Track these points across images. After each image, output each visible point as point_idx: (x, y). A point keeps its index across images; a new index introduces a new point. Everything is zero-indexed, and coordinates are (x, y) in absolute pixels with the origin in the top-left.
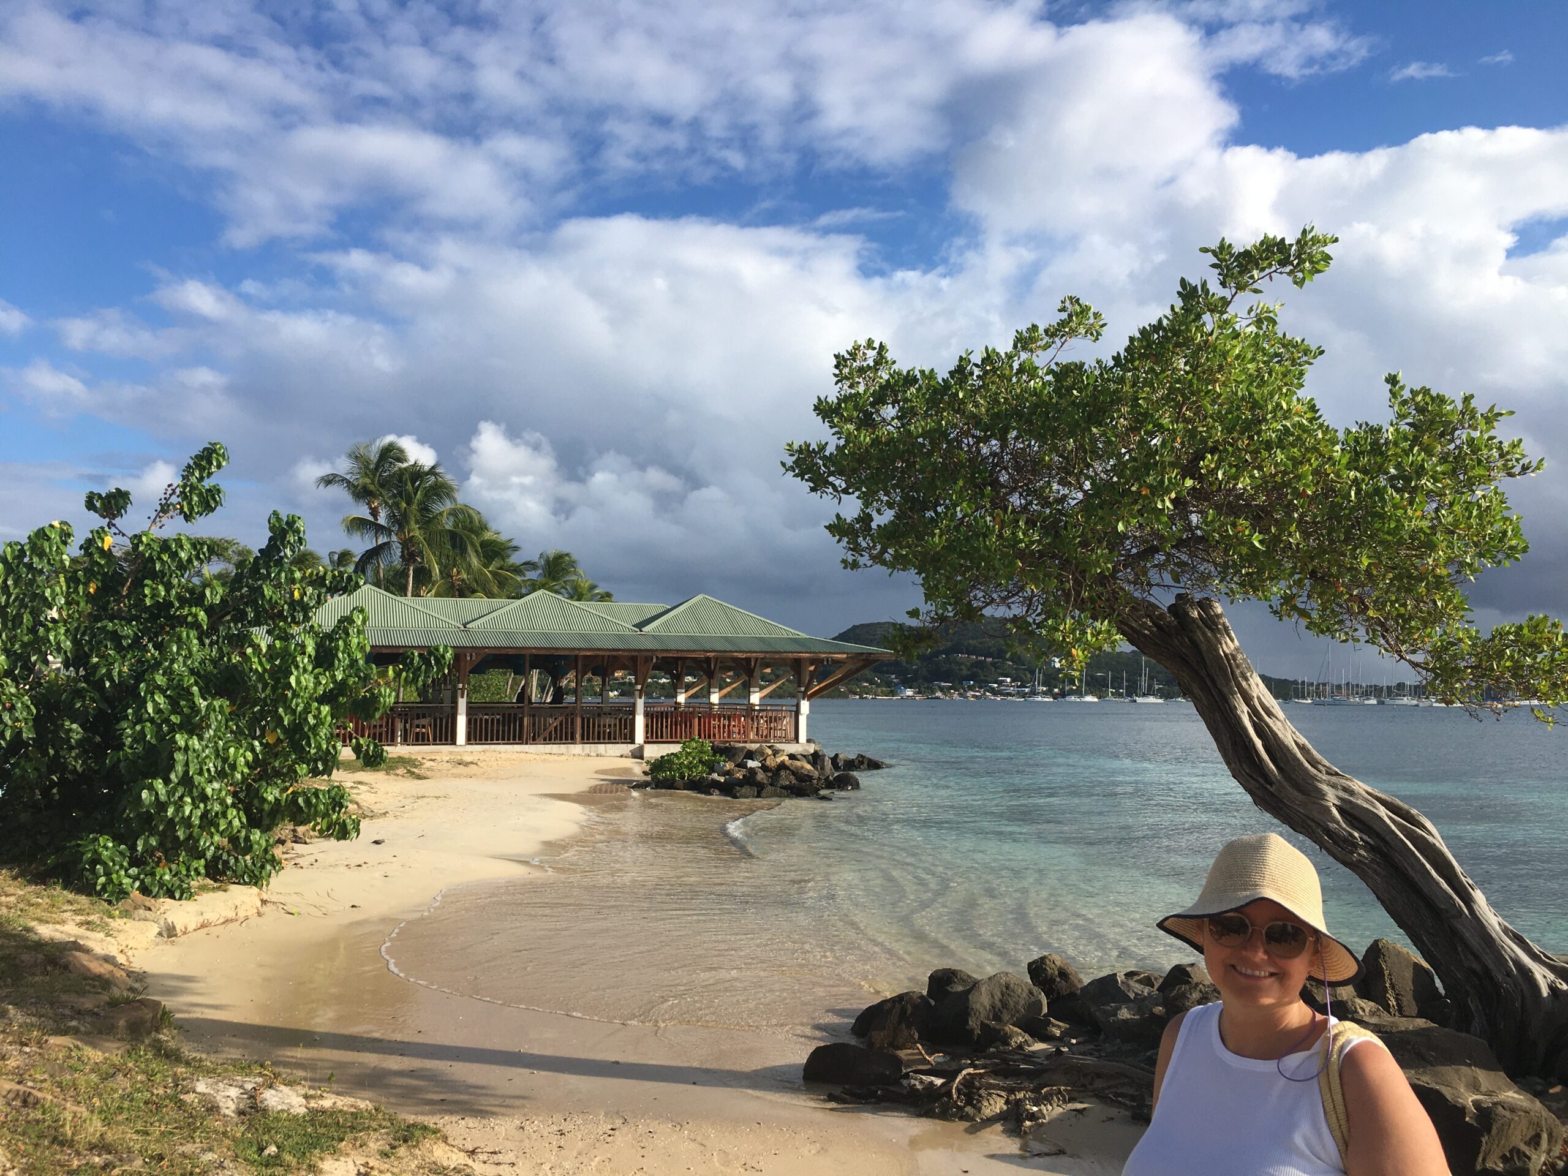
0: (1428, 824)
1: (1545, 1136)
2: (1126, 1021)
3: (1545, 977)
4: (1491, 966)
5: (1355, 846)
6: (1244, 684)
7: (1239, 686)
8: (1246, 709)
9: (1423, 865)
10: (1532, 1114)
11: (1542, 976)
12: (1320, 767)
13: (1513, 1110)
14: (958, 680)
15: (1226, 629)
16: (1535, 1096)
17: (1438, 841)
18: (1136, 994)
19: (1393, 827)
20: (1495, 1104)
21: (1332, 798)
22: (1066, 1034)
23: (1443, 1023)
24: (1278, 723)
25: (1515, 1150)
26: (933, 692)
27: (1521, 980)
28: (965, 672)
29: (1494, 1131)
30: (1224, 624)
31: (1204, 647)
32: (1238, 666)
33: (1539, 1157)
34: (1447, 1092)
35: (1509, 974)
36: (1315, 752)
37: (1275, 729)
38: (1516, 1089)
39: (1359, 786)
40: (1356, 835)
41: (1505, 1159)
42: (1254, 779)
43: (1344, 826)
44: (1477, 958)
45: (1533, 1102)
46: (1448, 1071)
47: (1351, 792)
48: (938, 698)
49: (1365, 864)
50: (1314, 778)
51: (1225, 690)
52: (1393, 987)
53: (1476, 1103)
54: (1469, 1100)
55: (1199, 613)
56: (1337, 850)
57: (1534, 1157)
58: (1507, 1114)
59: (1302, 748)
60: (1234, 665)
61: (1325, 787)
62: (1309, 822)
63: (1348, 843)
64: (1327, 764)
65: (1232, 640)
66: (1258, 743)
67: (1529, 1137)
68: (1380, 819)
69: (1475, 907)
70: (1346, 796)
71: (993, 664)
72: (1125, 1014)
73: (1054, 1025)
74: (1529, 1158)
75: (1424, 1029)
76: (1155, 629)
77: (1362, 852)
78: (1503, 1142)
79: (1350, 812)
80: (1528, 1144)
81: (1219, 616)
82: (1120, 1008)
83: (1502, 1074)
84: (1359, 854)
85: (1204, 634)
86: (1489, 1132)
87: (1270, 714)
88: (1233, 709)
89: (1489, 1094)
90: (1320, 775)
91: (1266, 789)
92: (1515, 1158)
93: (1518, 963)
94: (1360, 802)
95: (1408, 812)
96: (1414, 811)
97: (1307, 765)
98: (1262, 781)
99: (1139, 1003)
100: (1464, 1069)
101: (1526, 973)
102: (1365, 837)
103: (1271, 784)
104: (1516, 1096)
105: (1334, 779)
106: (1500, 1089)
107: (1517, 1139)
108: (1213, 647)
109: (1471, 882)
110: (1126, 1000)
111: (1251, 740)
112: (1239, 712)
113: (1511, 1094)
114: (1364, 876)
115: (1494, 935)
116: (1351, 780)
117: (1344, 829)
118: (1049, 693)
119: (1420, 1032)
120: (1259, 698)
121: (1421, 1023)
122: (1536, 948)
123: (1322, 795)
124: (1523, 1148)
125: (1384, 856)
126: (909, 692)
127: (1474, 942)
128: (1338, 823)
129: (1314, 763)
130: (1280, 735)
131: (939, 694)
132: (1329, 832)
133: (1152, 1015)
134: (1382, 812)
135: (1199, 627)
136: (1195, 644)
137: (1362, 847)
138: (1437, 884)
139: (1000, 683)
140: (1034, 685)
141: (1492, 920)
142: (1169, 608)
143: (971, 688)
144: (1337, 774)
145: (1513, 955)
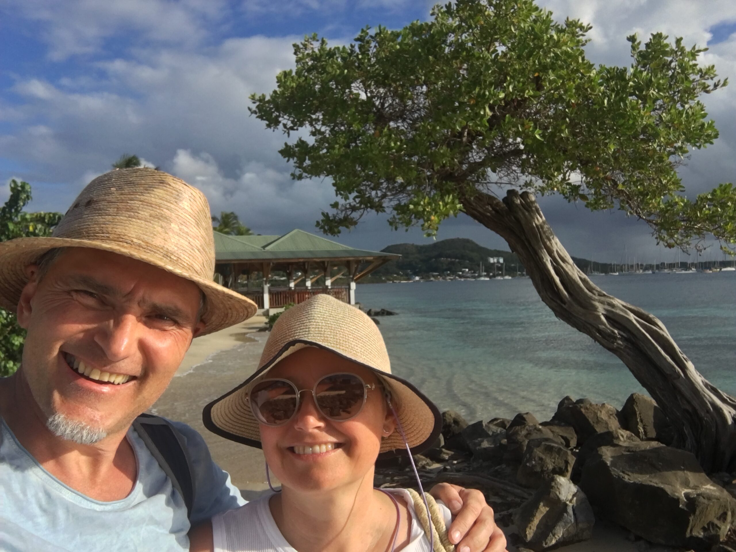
0: (660, 323)
1: (729, 513)
2: (485, 449)
3: (730, 412)
4: (697, 407)
5: (615, 338)
6: (548, 243)
7: (545, 244)
8: (549, 258)
9: (656, 348)
10: (721, 500)
11: (728, 411)
12: (595, 292)
13: (709, 498)
14: (442, 271)
15: (537, 210)
16: (724, 487)
17: (666, 333)
18: (493, 432)
19: (638, 326)
20: (698, 495)
21: (601, 310)
22: (452, 458)
23: (668, 444)
24: (569, 266)
25: (711, 524)
26: (429, 278)
27: (715, 415)
28: (445, 267)
29: (697, 513)
30: (536, 207)
31: (523, 222)
32: (544, 233)
33: (726, 527)
34: (668, 489)
35: (708, 411)
36: (591, 283)
37: (567, 269)
38: (712, 483)
39: (618, 302)
40: (616, 331)
41: (704, 529)
42: (554, 301)
43: (609, 326)
44: (689, 402)
45: (722, 491)
46: (670, 475)
47: (613, 306)
48: (432, 281)
49: (621, 349)
50: (590, 298)
51: (536, 247)
52: (642, 421)
53: (687, 495)
54: (682, 492)
55: (521, 201)
56: (604, 342)
57: (723, 527)
58: (706, 501)
59: (583, 281)
60: (542, 232)
61: (597, 304)
62: (588, 326)
63: (612, 337)
64: (599, 289)
65: (541, 217)
66: (557, 279)
67: (719, 514)
68: (630, 321)
69: (688, 372)
70: (609, 308)
71: (459, 262)
72: (486, 444)
73: (445, 453)
74: (720, 528)
75: (656, 448)
76: (493, 212)
77: (620, 342)
78: (703, 519)
79: (612, 318)
80: (719, 519)
81: (532, 202)
82: (482, 441)
83: (703, 474)
84: (618, 344)
85: (524, 214)
86: (694, 513)
87: (564, 261)
88: (541, 259)
89: (695, 488)
90: (594, 296)
91: (562, 306)
92: (711, 528)
93: (713, 404)
94: (618, 311)
95: (648, 317)
96: (651, 316)
97: (586, 290)
98: (559, 302)
99: (495, 437)
100: (680, 473)
101: (718, 410)
102: (622, 333)
103: (565, 303)
104: (712, 488)
105: (602, 298)
106: (702, 484)
107: (712, 517)
108: (529, 222)
109: (685, 357)
110: (487, 436)
111: (552, 278)
112: (545, 260)
113: (709, 486)
114: (621, 357)
115: (699, 388)
116: (612, 298)
117: (609, 329)
118: (487, 276)
119: (654, 450)
120: (557, 251)
121: (655, 444)
122: (725, 395)
123: (595, 309)
124: (716, 522)
125: (633, 343)
126: (417, 278)
127: (688, 394)
128: (605, 325)
129: (591, 289)
130: (570, 273)
131: (432, 279)
132: (599, 331)
133: (501, 444)
134: (632, 317)
135: (520, 209)
136: (518, 220)
137: (619, 339)
138: (665, 359)
139: (463, 272)
140: (479, 272)
141: (698, 379)
142: (503, 200)
143: (448, 275)
144: (604, 295)
145: (710, 400)
